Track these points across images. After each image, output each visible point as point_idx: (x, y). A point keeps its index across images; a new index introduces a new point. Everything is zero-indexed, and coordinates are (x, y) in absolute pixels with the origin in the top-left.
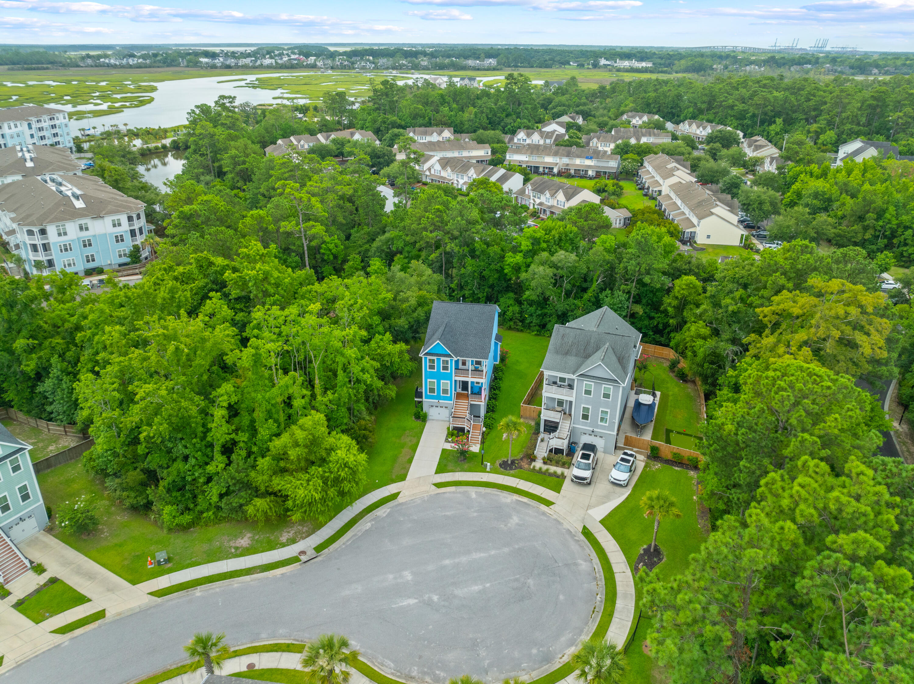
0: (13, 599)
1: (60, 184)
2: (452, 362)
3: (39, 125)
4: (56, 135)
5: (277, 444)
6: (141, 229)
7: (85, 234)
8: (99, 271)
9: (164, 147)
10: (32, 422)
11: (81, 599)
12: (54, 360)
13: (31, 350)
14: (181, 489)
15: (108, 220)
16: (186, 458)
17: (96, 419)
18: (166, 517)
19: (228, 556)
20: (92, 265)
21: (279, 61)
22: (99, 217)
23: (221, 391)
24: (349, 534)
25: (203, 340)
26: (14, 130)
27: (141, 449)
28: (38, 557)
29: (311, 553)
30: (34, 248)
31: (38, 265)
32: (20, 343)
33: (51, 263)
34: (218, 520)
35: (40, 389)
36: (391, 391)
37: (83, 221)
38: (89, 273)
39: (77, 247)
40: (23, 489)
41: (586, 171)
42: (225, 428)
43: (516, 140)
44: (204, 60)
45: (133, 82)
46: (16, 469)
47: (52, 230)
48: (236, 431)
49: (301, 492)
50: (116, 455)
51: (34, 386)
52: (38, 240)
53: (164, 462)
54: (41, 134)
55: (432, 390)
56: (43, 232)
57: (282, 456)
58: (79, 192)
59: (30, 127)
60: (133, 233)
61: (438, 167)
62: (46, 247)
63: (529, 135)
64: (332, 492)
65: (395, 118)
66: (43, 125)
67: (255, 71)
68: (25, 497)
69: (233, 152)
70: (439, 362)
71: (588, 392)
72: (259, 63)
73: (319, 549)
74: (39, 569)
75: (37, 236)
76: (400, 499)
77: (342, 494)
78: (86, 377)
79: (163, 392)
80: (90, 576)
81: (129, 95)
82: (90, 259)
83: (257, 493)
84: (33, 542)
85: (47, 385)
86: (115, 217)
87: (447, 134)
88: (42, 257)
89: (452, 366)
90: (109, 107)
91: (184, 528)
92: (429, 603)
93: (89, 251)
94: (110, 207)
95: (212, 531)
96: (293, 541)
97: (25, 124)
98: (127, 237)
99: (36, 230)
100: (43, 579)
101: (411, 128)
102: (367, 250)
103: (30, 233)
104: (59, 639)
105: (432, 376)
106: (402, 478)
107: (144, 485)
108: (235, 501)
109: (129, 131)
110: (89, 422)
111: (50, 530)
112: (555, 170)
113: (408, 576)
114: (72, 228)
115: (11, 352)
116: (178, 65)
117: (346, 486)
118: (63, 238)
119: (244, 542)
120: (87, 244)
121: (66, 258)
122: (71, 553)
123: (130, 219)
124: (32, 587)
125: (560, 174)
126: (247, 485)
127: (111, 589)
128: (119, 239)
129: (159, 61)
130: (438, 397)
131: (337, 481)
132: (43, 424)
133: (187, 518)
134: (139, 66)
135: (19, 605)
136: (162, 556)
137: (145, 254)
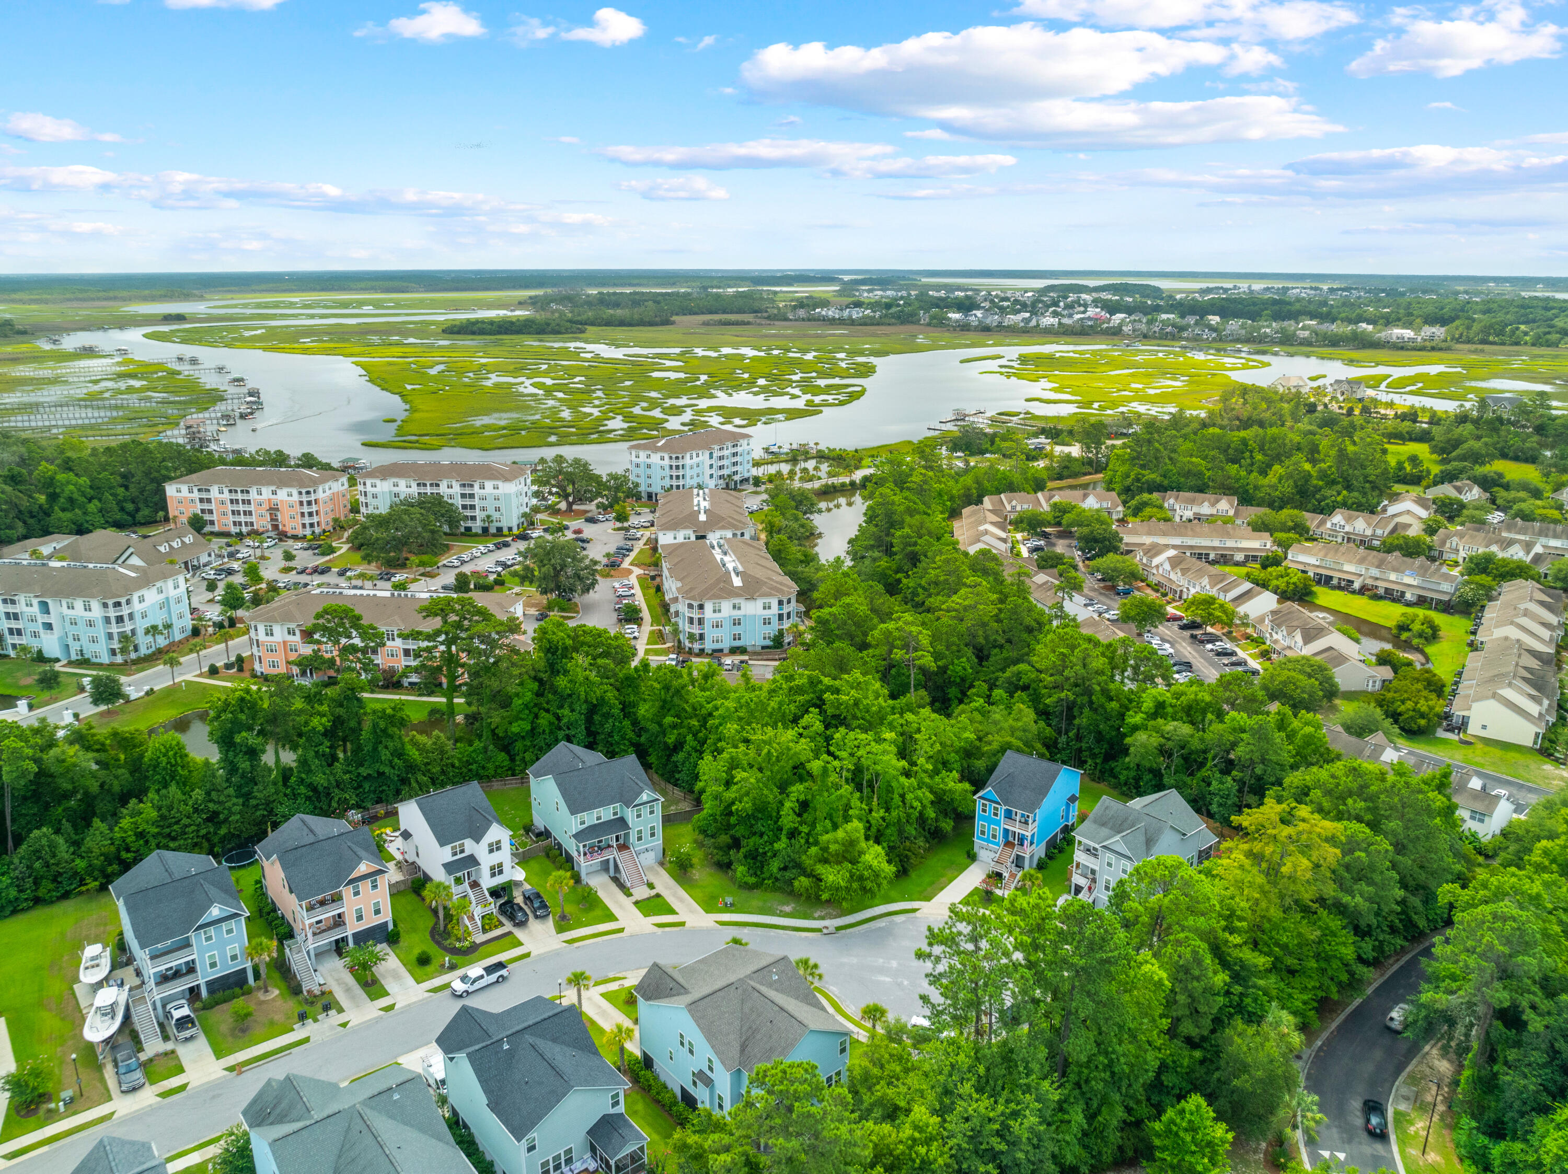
0: (633, 899)
1: (725, 554)
2: (1002, 809)
3: (721, 454)
4: (735, 464)
5: (825, 837)
6: (789, 614)
7: (736, 613)
8: (741, 650)
9: (853, 483)
10: (663, 784)
11: (672, 912)
12: (689, 738)
13: (674, 726)
14: (754, 858)
15: (760, 603)
16: (761, 835)
17: (708, 789)
18: (739, 874)
19: (773, 914)
20: (737, 643)
21: (1066, 321)
22: (752, 598)
23: (793, 788)
24: (866, 926)
25: (789, 749)
26: (695, 460)
27: (733, 820)
28: (652, 879)
29: (832, 929)
30: (691, 621)
31: (691, 637)
32: (669, 720)
33: (702, 637)
34: (775, 889)
35: (674, 759)
36: (947, 825)
37: (737, 601)
38: (734, 651)
39: (727, 625)
40: (653, 828)
41: (1403, 593)
42: (792, 817)
43: (1329, 525)
44: (955, 316)
45: (852, 353)
46: (652, 812)
47: (708, 607)
48: (801, 824)
49: (831, 878)
50: (715, 820)
51: (670, 756)
52: (696, 615)
53: (747, 834)
54: (721, 463)
55: (983, 833)
56: (701, 607)
57: (825, 849)
58: (740, 569)
59: (711, 457)
60: (781, 617)
61: (1167, 566)
62: (701, 621)
63: (1348, 520)
64: (855, 885)
65: (1153, 476)
66: (726, 453)
67: (1025, 338)
68: (653, 835)
69: (907, 530)
70: (990, 807)
71: (1109, 865)
72: (1033, 323)
73: (839, 929)
74: (651, 886)
75: (696, 609)
76: (918, 914)
77: (864, 889)
78: (708, 757)
79: (752, 780)
80: (681, 900)
81: (837, 381)
82: (737, 637)
83: (805, 873)
84: (651, 869)
85: (681, 756)
86: (767, 600)
87: (1225, 506)
88: (696, 630)
89: (1001, 813)
90: (809, 403)
91: (750, 887)
92: (900, 985)
93: (737, 630)
94: (765, 589)
95: (769, 895)
96: (822, 918)
97: (707, 453)
98: (775, 621)
99: (695, 604)
100: (653, 892)
101: (1175, 493)
102: (997, 679)
103: (690, 606)
104: (656, 929)
105: (984, 819)
106: (928, 898)
107: (729, 847)
108: (788, 875)
109: (819, 451)
110: (702, 792)
111: (662, 864)
112: (1357, 585)
113: (894, 964)
114: (726, 607)
115: (660, 724)
116: (917, 322)
117: (869, 885)
118: (717, 615)
119: (788, 909)
120: (737, 622)
121: (717, 633)
122: (671, 882)
123: (780, 603)
124: (646, 896)
125: (1363, 591)
126: (798, 866)
127: (692, 911)
128: (767, 622)
129: (893, 316)
130: (987, 840)
131: (861, 878)
132: (670, 787)
133: (752, 880)
134: (865, 322)
135: (636, 903)
136: (729, 900)
137: (788, 639)
